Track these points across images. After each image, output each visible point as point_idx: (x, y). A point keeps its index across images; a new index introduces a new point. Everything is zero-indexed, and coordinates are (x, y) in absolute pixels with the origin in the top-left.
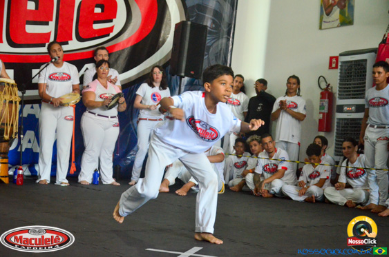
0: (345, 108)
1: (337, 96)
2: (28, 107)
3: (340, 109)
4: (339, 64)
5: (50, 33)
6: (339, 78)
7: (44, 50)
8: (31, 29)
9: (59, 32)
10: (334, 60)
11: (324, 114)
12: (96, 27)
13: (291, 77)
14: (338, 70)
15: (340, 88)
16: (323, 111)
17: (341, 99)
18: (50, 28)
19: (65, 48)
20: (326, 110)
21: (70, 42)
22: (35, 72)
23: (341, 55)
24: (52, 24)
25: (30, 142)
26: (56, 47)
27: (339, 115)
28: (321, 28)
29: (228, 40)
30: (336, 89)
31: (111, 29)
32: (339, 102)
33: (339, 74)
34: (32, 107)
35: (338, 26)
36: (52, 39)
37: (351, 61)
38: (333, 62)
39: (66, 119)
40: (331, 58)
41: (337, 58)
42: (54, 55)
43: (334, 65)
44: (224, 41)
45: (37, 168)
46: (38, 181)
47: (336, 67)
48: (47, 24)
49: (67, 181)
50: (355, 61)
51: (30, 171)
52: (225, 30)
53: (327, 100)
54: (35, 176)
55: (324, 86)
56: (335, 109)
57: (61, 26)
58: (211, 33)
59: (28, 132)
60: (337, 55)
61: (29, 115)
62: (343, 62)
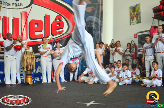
0: (141, 50)
1: (138, 46)
2: (38, 59)
3: (139, 51)
4: (138, 36)
5: (43, 34)
6: (138, 41)
7: (41, 40)
8: (36, 33)
9: (46, 33)
10: (136, 35)
11: (134, 53)
12: (58, 31)
13: (117, 41)
14: (137, 38)
15: (138, 44)
16: (134, 52)
17: (139, 47)
18: (43, 33)
19: (47, 38)
20: (135, 52)
21: (49, 36)
22: (39, 47)
23: (138, 33)
24: (43, 31)
25: (39, 70)
26: (44, 39)
27: (139, 53)
28: (130, 25)
29: (101, 31)
30: (137, 44)
31: (63, 31)
32: (139, 49)
33: (138, 39)
34: (39, 59)
35: (136, 24)
36: (44, 36)
37: (141, 35)
38: (135, 36)
39: (49, 61)
40: (135, 34)
41: (137, 34)
42: (44, 41)
43: (136, 37)
44: (99, 31)
45: (42, 78)
46: (42, 82)
47: (137, 37)
48: (42, 31)
49: (51, 82)
50: (143, 35)
51: (40, 79)
52: (100, 28)
53: (135, 48)
54: (41, 81)
55: (133, 44)
56: (137, 51)
57: (46, 32)
58: (94, 29)
59: (39, 67)
60: (137, 33)
61: (38, 61)
62: (139, 35)
